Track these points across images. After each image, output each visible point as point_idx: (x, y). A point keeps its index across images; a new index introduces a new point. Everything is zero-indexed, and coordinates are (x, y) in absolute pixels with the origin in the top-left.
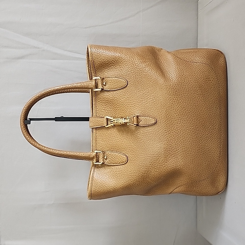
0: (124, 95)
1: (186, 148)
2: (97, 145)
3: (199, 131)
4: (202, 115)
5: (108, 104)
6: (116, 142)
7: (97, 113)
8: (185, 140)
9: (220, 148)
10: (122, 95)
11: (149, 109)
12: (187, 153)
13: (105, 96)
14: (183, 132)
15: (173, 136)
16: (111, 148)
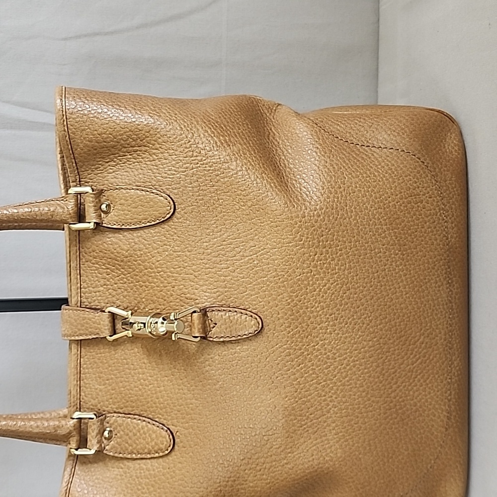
0: (164, 245)
1: (350, 407)
2: (82, 394)
3: (390, 354)
4: (398, 305)
5: (117, 269)
6: (140, 387)
7: (84, 294)
8: (348, 381)
9: (449, 401)
10: (159, 245)
11: (241, 288)
12: (353, 422)
13: (106, 246)
14: (341, 358)
15: (311, 372)
16: (123, 403)
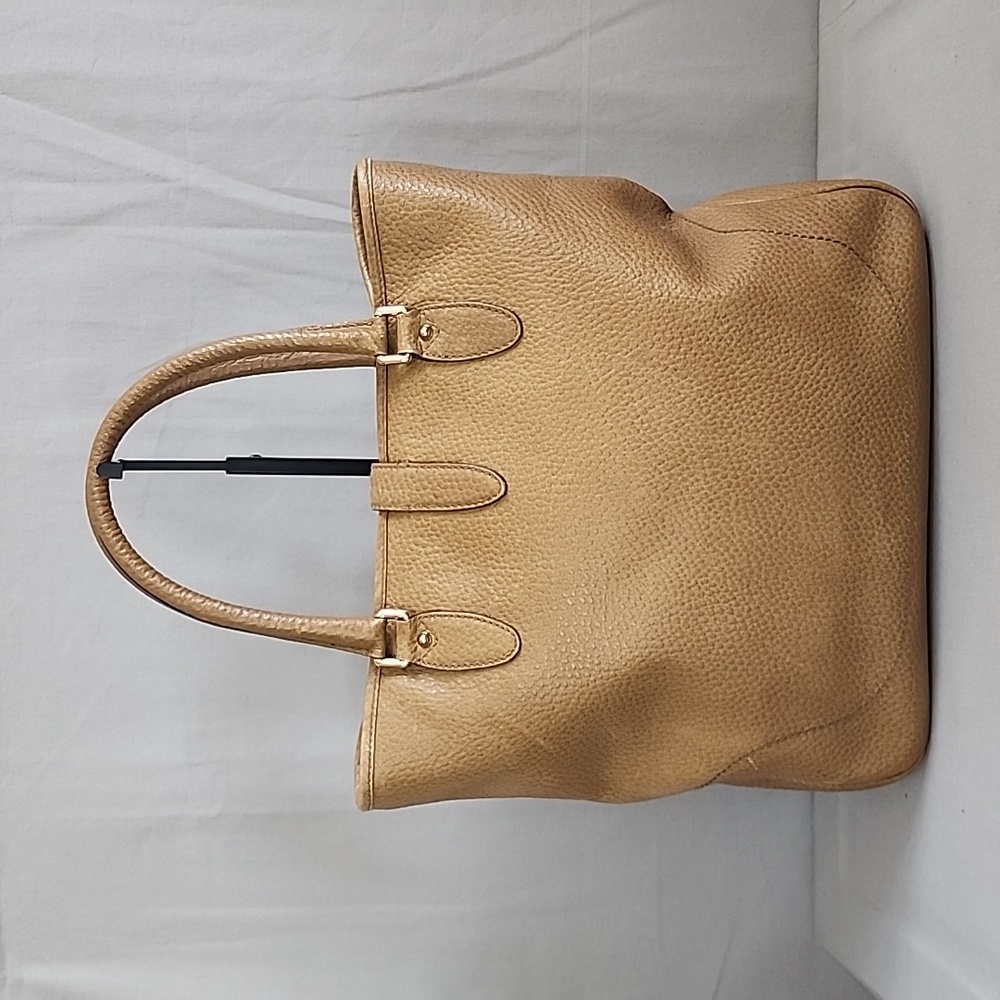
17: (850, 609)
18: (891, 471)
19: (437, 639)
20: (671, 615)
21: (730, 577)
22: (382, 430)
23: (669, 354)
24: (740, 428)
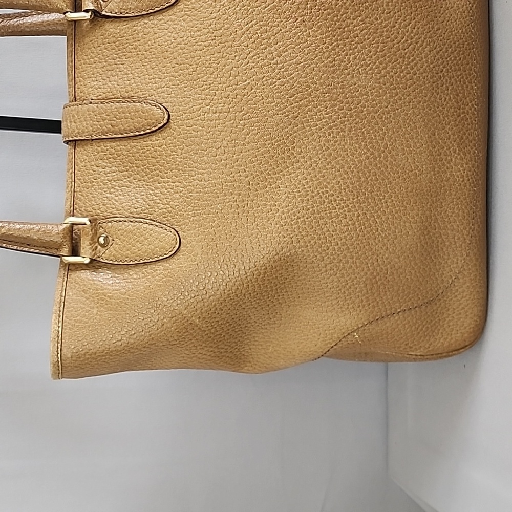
17: (433, 218)
18: (464, 113)
19: (113, 240)
20: (299, 218)
21: (344, 189)
22: (71, 78)
23: (299, 8)
24: (353, 71)
